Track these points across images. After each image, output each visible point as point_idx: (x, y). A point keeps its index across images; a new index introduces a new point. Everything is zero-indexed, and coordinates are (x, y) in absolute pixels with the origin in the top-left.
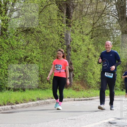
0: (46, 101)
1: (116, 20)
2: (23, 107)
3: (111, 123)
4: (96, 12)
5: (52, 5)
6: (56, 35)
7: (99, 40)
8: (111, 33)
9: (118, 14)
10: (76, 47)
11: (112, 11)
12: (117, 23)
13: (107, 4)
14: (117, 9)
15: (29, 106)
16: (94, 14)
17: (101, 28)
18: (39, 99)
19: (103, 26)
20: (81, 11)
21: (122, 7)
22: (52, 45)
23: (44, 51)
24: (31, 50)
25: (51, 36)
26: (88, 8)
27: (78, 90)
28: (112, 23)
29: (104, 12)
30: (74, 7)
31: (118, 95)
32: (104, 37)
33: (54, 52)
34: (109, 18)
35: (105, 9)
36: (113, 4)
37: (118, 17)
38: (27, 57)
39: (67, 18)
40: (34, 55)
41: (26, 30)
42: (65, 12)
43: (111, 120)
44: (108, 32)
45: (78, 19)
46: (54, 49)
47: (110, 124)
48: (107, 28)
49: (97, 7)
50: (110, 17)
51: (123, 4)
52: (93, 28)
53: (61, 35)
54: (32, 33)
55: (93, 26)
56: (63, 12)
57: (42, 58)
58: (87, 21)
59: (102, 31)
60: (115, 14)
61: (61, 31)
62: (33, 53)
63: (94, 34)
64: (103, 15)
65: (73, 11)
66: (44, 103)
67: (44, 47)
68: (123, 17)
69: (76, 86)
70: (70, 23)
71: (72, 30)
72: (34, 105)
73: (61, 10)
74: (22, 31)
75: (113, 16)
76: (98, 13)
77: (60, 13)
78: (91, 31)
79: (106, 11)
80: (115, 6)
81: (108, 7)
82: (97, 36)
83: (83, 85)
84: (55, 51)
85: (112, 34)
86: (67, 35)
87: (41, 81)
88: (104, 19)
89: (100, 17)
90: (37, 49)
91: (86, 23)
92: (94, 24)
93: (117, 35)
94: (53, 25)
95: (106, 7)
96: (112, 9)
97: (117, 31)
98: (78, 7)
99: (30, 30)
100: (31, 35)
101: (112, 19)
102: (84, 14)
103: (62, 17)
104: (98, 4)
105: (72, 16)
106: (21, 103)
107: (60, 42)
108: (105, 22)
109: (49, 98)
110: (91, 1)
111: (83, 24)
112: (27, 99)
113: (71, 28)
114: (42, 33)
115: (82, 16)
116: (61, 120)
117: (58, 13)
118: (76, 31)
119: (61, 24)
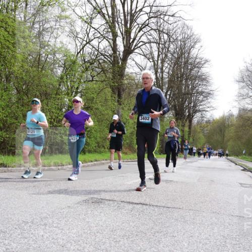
0: (101, 162)
5: (107, 89)
10: (125, 120)
15: (88, 166)
18: (96, 161)
20: (129, 93)
22: (107, 119)
23: (100, 124)
27: (126, 154)
30: (124, 90)
39: (118, 98)
42: (117, 94)
53: (114, 111)
54: (92, 109)
57: (98, 129)
61: (114, 108)
65: (123, 93)
66: (100, 164)
67: (101, 120)
69: (125, 150)
70: (121, 102)
71: (122, 108)
72: (92, 165)
73: (114, 92)
83: (130, 150)
87: (98, 146)
94: (108, 103)
98: (127, 90)
99: (89, 107)
102: (131, 95)
103: (115, 98)
105: (122, 97)
109: (104, 160)
110: (137, 86)
111: (131, 103)
112: (87, 160)
113: (121, 106)
114: (99, 110)
115: (130, 97)
116: (113, 176)
117: (112, 95)
118: (125, 108)
119: (113, 103)
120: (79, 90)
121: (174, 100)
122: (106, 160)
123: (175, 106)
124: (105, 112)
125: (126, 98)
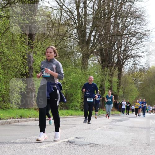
0: (7, 121)
1: (77, 43)
3: (71, 142)
4: (58, 35)
6: (18, 56)
9: (79, 38)
10: (38, 68)
11: (73, 35)
12: (78, 46)
13: (68, 28)
14: (78, 32)
16: (56, 37)
17: (62, 50)
18: (0, 119)
19: (65, 48)
21: (82, 31)
22: (14, 66)
23: (6, 71)
26: (50, 30)
28: (73, 46)
29: (66, 35)
31: (78, 115)
32: (65, 59)
33: (17, 73)
34: (70, 41)
35: (66, 32)
36: (74, 28)
37: (79, 40)
39: (29, 39)
43: (71, 139)
44: (70, 54)
46: (17, 70)
47: (69, 143)
48: (69, 50)
49: (59, 30)
51: (83, 28)
53: (24, 56)
57: (4, 78)
58: (49, 44)
59: (63, 53)
60: (76, 37)
61: (24, 53)
64: (65, 38)
66: (5, 123)
67: (7, 68)
68: (84, 41)
70: (32, 44)
71: (34, 52)
75: (74, 39)
76: (60, 36)
77: (23, 35)
79: (67, 34)
80: (76, 30)
81: (70, 31)
84: (17, 71)
85: (73, 56)
86: (29, 56)
87: (3, 101)
88: (65, 42)
89: (62, 39)
91: (48, 45)
92: (56, 46)
93: (78, 58)
94: (16, 46)
95: (67, 30)
96: (73, 32)
97: (77, 54)
101: (73, 42)
102: (46, 36)
103: (25, 39)
104: (60, 27)
105: (34, 38)
107: (22, 62)
108: (67, 45)
109: (10, 118)
110: (53, 24)
111: (45, 45)
113: (33, 50)
114: (5, 54)
115: (44, 39)
116: (22, 139)
117: (21, 35)
118: (38, 53)
119: (23, 46)
121: (100, 43)
122: (13, 118)
123: (101, 50)
124: (12, 57)
125: (40, 40)
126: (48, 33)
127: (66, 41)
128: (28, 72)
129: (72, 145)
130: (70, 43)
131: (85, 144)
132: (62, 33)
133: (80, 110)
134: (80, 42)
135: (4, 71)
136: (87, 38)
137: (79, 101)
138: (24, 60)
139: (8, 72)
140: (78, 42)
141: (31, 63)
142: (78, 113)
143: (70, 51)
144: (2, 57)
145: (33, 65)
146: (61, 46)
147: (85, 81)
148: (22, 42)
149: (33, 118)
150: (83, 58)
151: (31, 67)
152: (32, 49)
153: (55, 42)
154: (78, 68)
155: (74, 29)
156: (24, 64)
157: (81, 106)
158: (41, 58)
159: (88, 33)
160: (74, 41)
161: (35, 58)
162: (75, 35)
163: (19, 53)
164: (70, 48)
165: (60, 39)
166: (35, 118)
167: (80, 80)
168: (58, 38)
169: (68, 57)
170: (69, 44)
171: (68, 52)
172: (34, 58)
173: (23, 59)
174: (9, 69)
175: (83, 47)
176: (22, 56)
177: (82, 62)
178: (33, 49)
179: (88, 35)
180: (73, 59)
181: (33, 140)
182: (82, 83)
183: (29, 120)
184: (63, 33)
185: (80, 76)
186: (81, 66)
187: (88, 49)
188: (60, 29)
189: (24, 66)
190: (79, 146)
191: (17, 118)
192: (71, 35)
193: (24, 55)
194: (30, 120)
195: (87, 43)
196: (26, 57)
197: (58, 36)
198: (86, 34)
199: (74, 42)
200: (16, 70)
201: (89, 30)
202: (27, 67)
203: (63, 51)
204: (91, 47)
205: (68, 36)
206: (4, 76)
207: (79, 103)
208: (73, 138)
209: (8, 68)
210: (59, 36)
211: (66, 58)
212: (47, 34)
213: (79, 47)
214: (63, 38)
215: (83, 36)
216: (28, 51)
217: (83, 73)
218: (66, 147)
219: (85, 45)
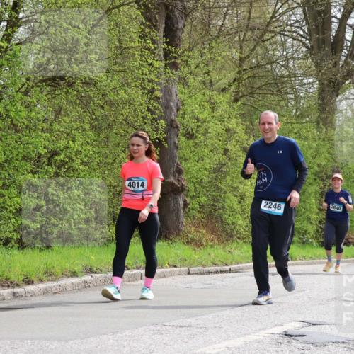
0: (109, 274)
1: (304, 49)
2: (45, 292)
3: (291, 336)
4: (248, 28)
5: (126, 8)
6: (137, 92)
7: (257, 104)
8: (288, 85)
9: (310, 34)
10: (192, 125)
11: (291, 25)
12: (306, 58)
13: (278, 6)
14: (306, 18)
15: (61, 291)
16: (242, 34)
17: (261, 72)
18: (90, 271)
19: (269, 66)
20: (207, 25)
21: (319, 13)
22: (126, 120)
23: (103, 136)
24: (68, 134)
25: (123, 94)
26: (225, 15)
27: (198, 244)
28: (293, 58)
29: (271, 28)
30: (186, 14)
31: (311, 258)
32: (270, 97)
34: (283, 44)
35: (272, 17)
36: (295, 5)
37: (310, 40)
38: (55, 153)
39: (167, 43)
40: (77, 147)
41: (54, 78)
42: (162, 26)
43: (291, 327)
44: (283, 83)
45: (199, 46)
46: (132, 131)
47: (288, 338)
48: (279, 71)
49: (250, 13)
50: (286, 41)
51: (321, 5)
52: (239, 72)
53: (152, 91)
54: (71, 85)
55: (240, 66)
56: (155, 26)
57: (97, 155)
58: (224, 54)
59: (264, 81)
60: (301, 33)
62: (74, 141)
63: (242, 89)
64: (268, 36)
65: (184, 26)
66: (105, 281)
67: (105, 125)
68: (324, 42)
69: (193, 233)
70: (175, 58)
71: (180, 79)
72: (75, 288)
73: (150, 20)
74: (41, 81)
75: (294, 39)
76: (253, 29)
77: (148, 30)
78: (234, 81)
79: (276, 24)
80: (300, 10)
81: (282, 14)
82: (251, 94)
83: (213, 231)
85: (292, 87)
86: (167, 91)
88: (270, 48)
89: (259, 40)
90: (84, 130)
91: (219, 58)
92: (241, 59)
93: (307, 92)
94: (130, 63)
95: (275, 13)
96: (293, 18)
97: (305, 81)
98: (197, 14)
99: (62, 78)
100: (67, 93)
101: (293, 46)
102: (214, 32)
103: (154, 42)
104: (255, 5)
105: (180, 40)
106: (41, 281)
107: (149, 110)
108: (273, 55)
111: (213, 59)
112: (58, 271)
113: (178, 73)
114: (98, 86)
115: (209, 40)
116: (152, 327)
117: (143, 30)
118: (192, 80)
119: (150, 61)
120: (21, 15)
124: (118, 94)
125: (196, 43)
126: (220, 23)
127: (271, 44)
128: (164, 138)
129: (296, 344)
130: (284, 49)
131: (334, 341)
132: (258, 21)
133: (314, 244)
134: (312, 46)
135: (98, 134)
136: (333, 33)
137: (313, 216)
138: (152, 102)
139: (107, 138)
140: (307, 47)
141: (171, 111)
142: (308, 252)
143: (284, 72)
144: (92, 95)
145: (177, 117)
146: (257, 61)
147: (329, 161)
148: (147, 51)
149: (182, 269)
150: (322, 92)
151: (172, 121)
152: (174, 71)
153: (241, 47)
154: (307, 122)
155: (295, 8)
156: (152, 113)
157: (318, 231)
158: (201, 97)
159: (337, 18)
160: (295, 42)
161: (182, 97)
162: (298, 27)
163: (137, 84)
164: (283, 66)
165: (255, 40)
166: (187, 268)
167: (314, 158)
168: (247, 37)
169: (279, 91)
170: (279, 54)
171: (277, 76)
172: (179, 95)
173: (150, 99)
174: (112, 129)
175: (322, 60)
176: (146, 91)
177: (320, 105)
178: (176, 71)
179: (335, 26)
180: (292, 96)
181: (184, 328)
182: (319, 166)
183: (170, 272)
184: (262, 21)
185: (314, 145)
186: (317, 115)
187: (335, 65)
188: (253, 10)
189: (154, 119)
190: (317, 346)
191: (138, 268)
192: (287, 25)
193: (153, 88)
194: (173, 274)
195: (332, 49)
196: (157, 93)
197: (247, 31)
198: (330, 23)
199: (295, 48)
200: (129, 130)
201: (340, 10)
202: (162, 121)
203: (265, 74)
204: (345, 61)
205: (278, 30)
206: (96, 149)
207: (311, 223)
208: (298, 324)
209: (109, 125)
210: (251, 29)
211: (272, 94)
212: (215, 25)
213: (309, 61)
214: (262, 36)
215: (320, 28)
216: (163, 77)
217: (323, 136)
218: (279, 349)
219: (327, 55)
